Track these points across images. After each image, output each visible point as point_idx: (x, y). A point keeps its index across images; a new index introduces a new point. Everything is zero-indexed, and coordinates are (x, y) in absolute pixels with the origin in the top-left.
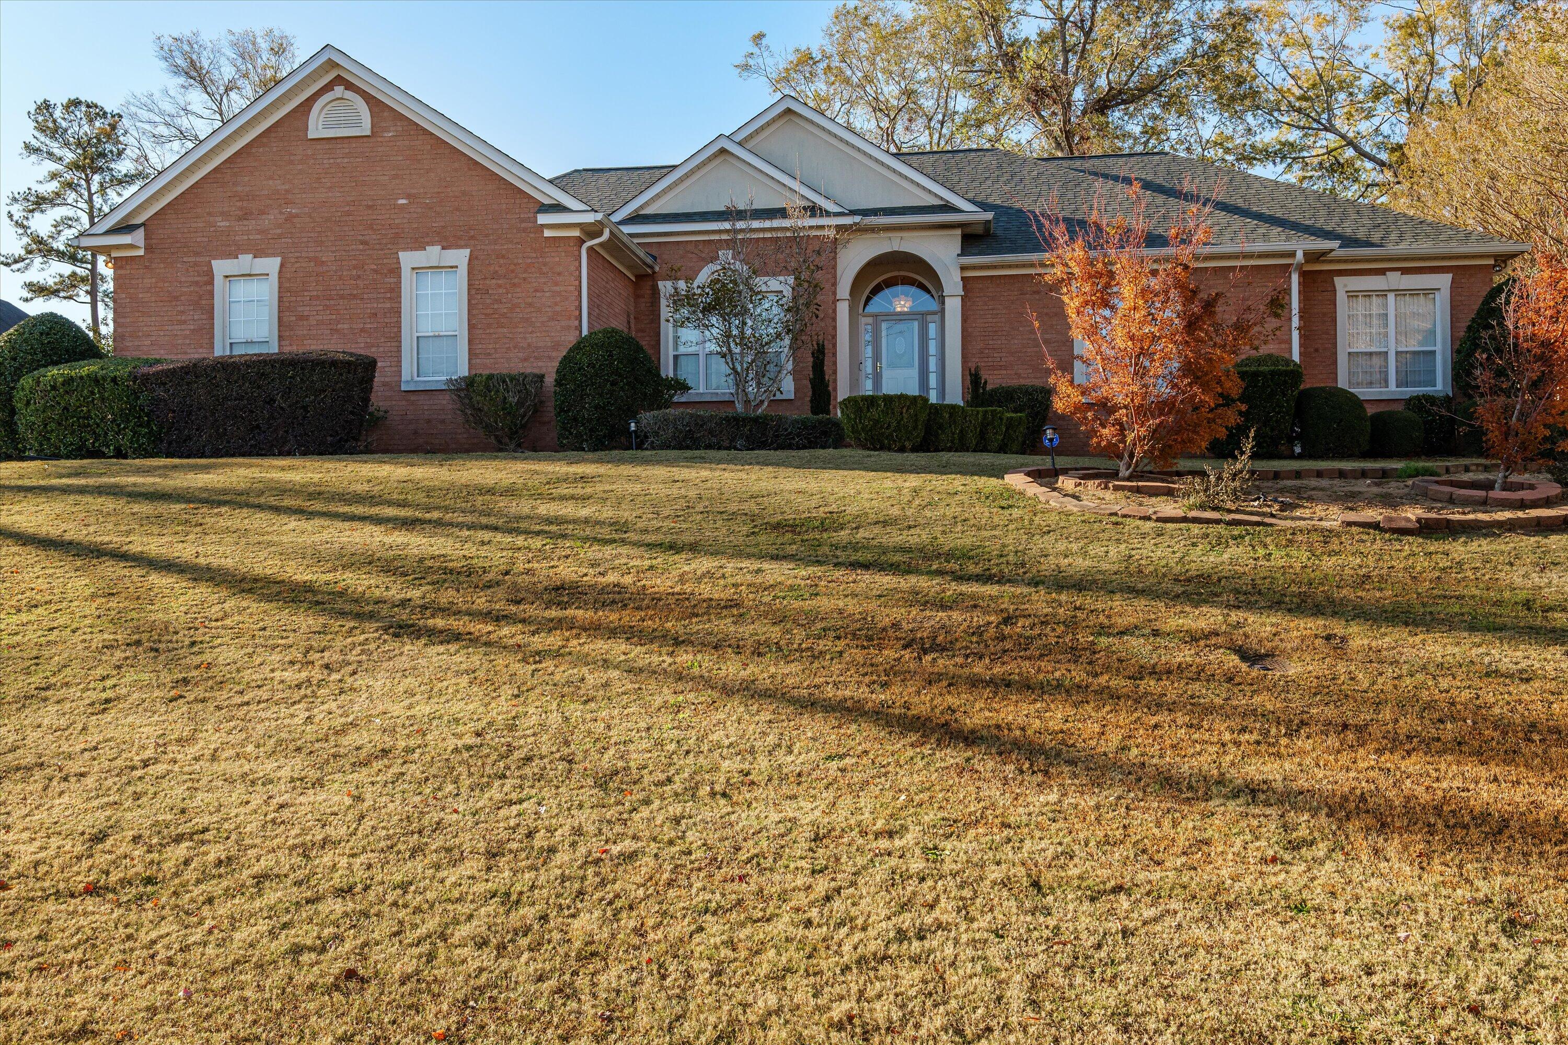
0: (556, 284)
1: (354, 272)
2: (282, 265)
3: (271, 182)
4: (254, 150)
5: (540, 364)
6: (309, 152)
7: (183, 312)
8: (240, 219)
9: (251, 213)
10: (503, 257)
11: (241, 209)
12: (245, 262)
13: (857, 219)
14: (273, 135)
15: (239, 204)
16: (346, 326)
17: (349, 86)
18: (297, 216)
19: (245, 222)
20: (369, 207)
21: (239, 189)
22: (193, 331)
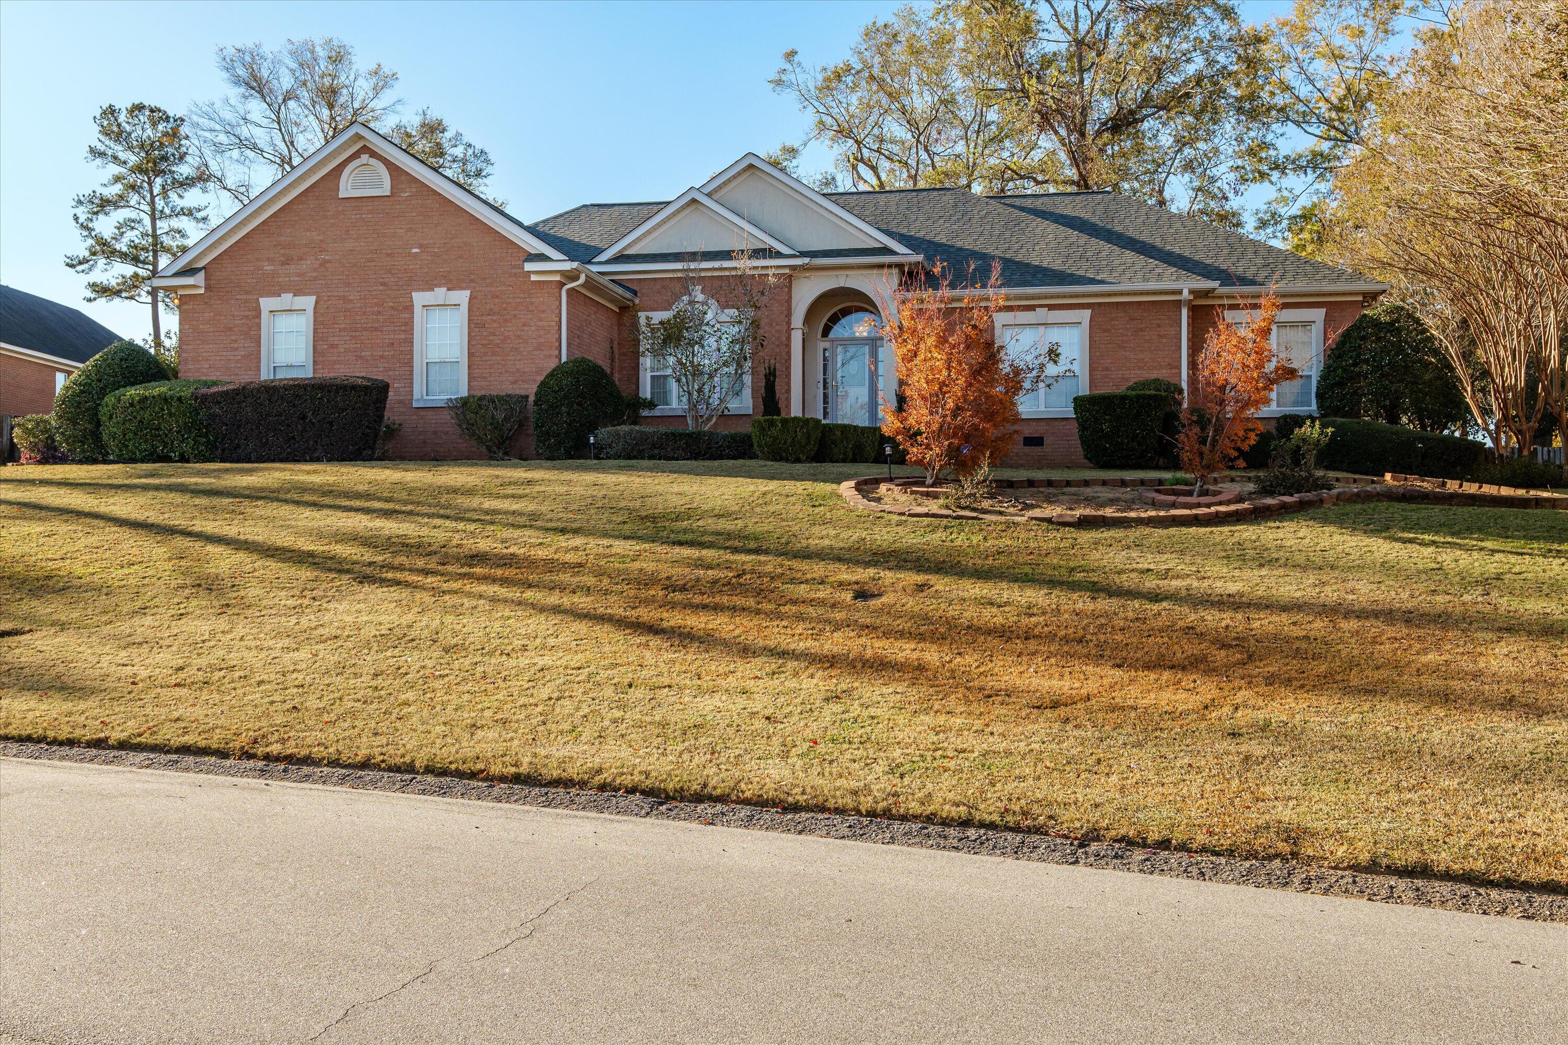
0: (541, 320)
1: (376, 309)
2: (317, 303)
3: (308, 233)
4: (295, 207)
6: (340, 209)
7: (236, 341)
8: (283, 264)
9: (292, 259)
10: (497, 297)
11: (284, 255)
12: (287, 299)
13: (806, 260)
15: (282, 251)
16: (368, 353)
17: (374, 154)
18: (329, 262)
19: (287, 267)
20: (388, 255)
21: (283, 239)
22: (243, 356)
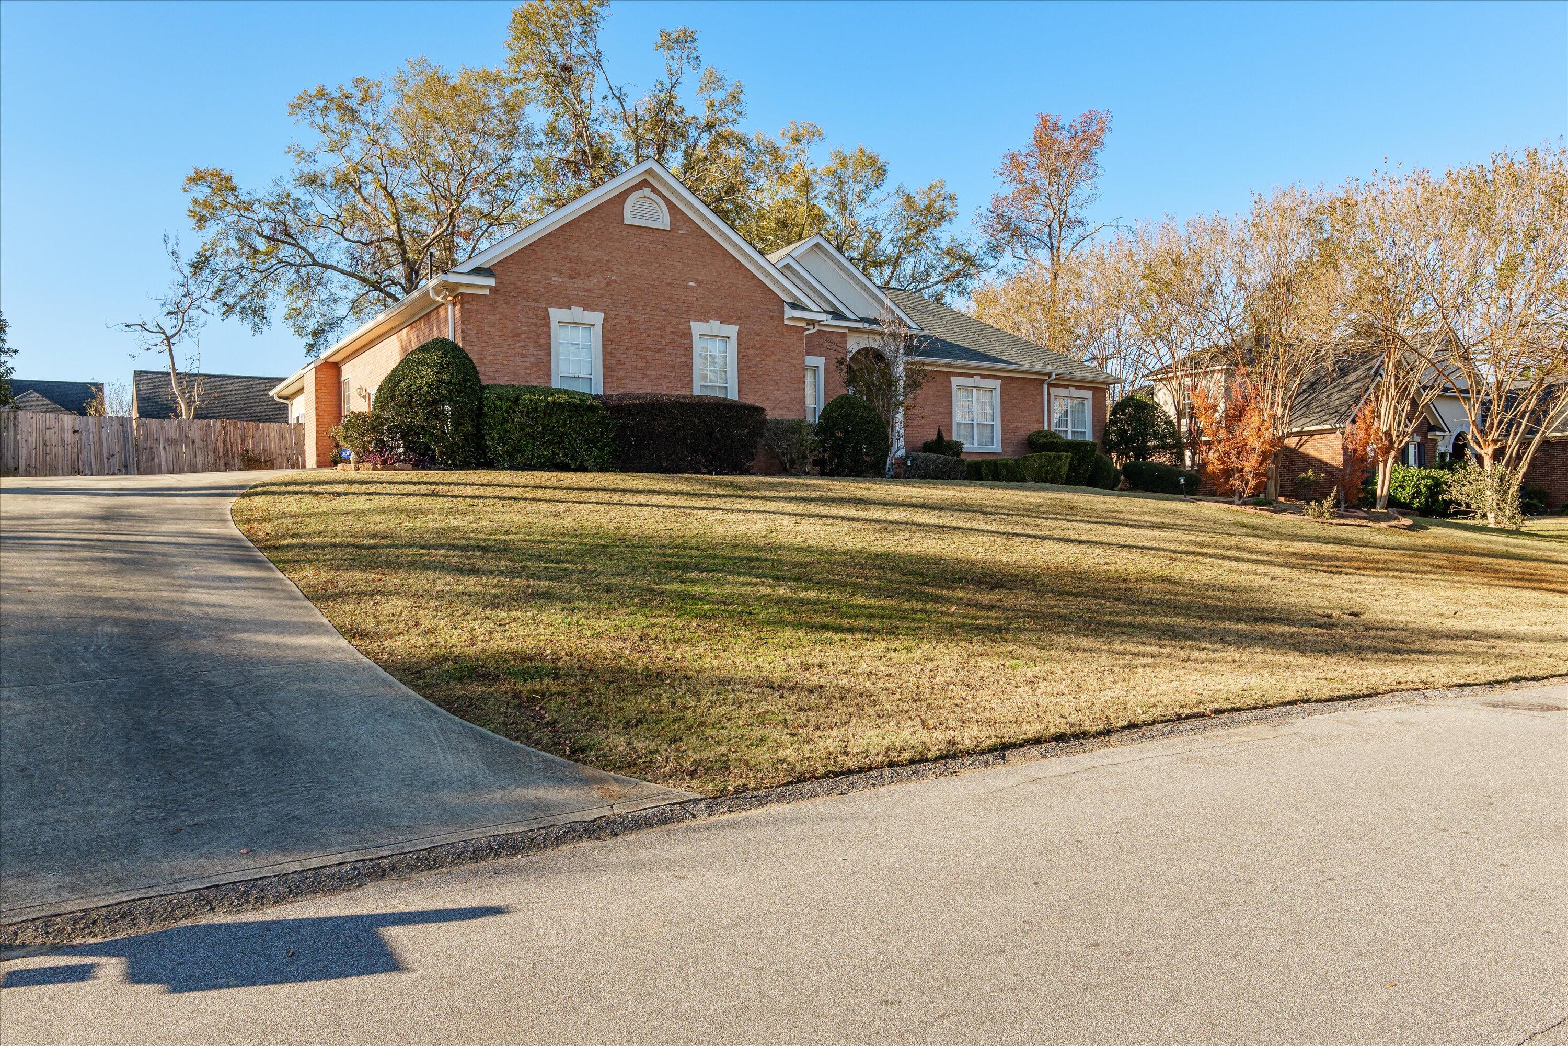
1: (659, 332)
2: (605, 320)
3: (595, 252)
4: (581, 224)
5: (783, 413)
6: (624, 234)
7: (523, 347)
8: (570, 277)
9: (580, 274)
10: (759, 334)
11: (571, 269)
12: (577, 313)
13: (866, 325)
14: (596, 215)
15: (569, 265)
16: (654, 372)
17: (654, 190)
18: (615, 282)
19: (575, 281)
20: (669, 284)
21: (570, 253)
22: (532, 363)
